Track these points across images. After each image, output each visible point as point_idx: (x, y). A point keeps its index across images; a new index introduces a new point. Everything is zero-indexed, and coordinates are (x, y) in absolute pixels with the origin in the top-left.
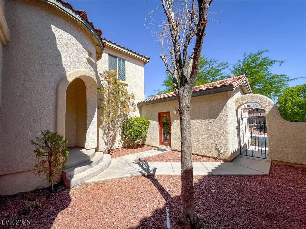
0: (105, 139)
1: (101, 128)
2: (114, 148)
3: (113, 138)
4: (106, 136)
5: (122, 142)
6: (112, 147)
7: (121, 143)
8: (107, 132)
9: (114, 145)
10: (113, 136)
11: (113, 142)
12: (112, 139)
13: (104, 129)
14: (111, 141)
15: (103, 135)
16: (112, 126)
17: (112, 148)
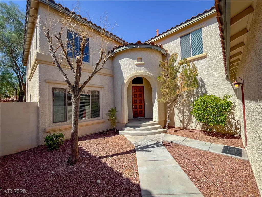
0: (180, 117)
1: (176, 107)
2: (190, 128)
3: (188, 117)
4: (180, 114)
5: (201, 124)
6: (188, 126)
7: (198, 125)
8: (181, 111)
9: (190, 125)
10: (189, 116)
11: (189, 121)
12: (188, 119)
13: (179, 108)
14: (187, 120)
15: (179, 113)
16: (187, 105)
17: (188, 128)
